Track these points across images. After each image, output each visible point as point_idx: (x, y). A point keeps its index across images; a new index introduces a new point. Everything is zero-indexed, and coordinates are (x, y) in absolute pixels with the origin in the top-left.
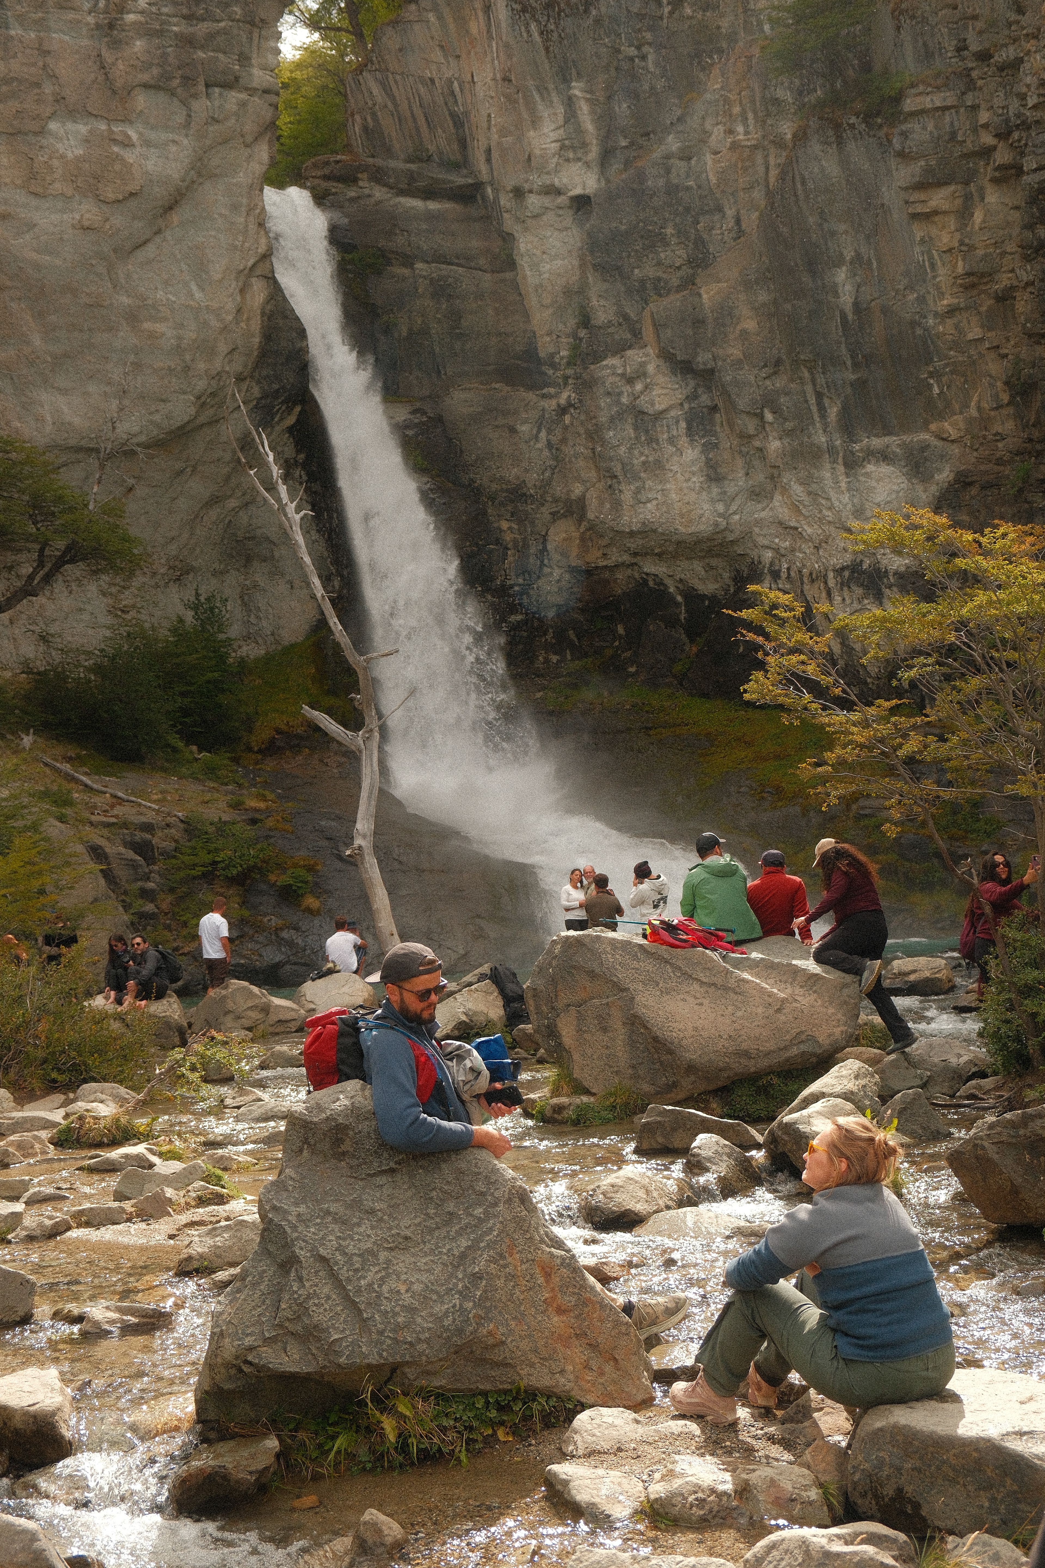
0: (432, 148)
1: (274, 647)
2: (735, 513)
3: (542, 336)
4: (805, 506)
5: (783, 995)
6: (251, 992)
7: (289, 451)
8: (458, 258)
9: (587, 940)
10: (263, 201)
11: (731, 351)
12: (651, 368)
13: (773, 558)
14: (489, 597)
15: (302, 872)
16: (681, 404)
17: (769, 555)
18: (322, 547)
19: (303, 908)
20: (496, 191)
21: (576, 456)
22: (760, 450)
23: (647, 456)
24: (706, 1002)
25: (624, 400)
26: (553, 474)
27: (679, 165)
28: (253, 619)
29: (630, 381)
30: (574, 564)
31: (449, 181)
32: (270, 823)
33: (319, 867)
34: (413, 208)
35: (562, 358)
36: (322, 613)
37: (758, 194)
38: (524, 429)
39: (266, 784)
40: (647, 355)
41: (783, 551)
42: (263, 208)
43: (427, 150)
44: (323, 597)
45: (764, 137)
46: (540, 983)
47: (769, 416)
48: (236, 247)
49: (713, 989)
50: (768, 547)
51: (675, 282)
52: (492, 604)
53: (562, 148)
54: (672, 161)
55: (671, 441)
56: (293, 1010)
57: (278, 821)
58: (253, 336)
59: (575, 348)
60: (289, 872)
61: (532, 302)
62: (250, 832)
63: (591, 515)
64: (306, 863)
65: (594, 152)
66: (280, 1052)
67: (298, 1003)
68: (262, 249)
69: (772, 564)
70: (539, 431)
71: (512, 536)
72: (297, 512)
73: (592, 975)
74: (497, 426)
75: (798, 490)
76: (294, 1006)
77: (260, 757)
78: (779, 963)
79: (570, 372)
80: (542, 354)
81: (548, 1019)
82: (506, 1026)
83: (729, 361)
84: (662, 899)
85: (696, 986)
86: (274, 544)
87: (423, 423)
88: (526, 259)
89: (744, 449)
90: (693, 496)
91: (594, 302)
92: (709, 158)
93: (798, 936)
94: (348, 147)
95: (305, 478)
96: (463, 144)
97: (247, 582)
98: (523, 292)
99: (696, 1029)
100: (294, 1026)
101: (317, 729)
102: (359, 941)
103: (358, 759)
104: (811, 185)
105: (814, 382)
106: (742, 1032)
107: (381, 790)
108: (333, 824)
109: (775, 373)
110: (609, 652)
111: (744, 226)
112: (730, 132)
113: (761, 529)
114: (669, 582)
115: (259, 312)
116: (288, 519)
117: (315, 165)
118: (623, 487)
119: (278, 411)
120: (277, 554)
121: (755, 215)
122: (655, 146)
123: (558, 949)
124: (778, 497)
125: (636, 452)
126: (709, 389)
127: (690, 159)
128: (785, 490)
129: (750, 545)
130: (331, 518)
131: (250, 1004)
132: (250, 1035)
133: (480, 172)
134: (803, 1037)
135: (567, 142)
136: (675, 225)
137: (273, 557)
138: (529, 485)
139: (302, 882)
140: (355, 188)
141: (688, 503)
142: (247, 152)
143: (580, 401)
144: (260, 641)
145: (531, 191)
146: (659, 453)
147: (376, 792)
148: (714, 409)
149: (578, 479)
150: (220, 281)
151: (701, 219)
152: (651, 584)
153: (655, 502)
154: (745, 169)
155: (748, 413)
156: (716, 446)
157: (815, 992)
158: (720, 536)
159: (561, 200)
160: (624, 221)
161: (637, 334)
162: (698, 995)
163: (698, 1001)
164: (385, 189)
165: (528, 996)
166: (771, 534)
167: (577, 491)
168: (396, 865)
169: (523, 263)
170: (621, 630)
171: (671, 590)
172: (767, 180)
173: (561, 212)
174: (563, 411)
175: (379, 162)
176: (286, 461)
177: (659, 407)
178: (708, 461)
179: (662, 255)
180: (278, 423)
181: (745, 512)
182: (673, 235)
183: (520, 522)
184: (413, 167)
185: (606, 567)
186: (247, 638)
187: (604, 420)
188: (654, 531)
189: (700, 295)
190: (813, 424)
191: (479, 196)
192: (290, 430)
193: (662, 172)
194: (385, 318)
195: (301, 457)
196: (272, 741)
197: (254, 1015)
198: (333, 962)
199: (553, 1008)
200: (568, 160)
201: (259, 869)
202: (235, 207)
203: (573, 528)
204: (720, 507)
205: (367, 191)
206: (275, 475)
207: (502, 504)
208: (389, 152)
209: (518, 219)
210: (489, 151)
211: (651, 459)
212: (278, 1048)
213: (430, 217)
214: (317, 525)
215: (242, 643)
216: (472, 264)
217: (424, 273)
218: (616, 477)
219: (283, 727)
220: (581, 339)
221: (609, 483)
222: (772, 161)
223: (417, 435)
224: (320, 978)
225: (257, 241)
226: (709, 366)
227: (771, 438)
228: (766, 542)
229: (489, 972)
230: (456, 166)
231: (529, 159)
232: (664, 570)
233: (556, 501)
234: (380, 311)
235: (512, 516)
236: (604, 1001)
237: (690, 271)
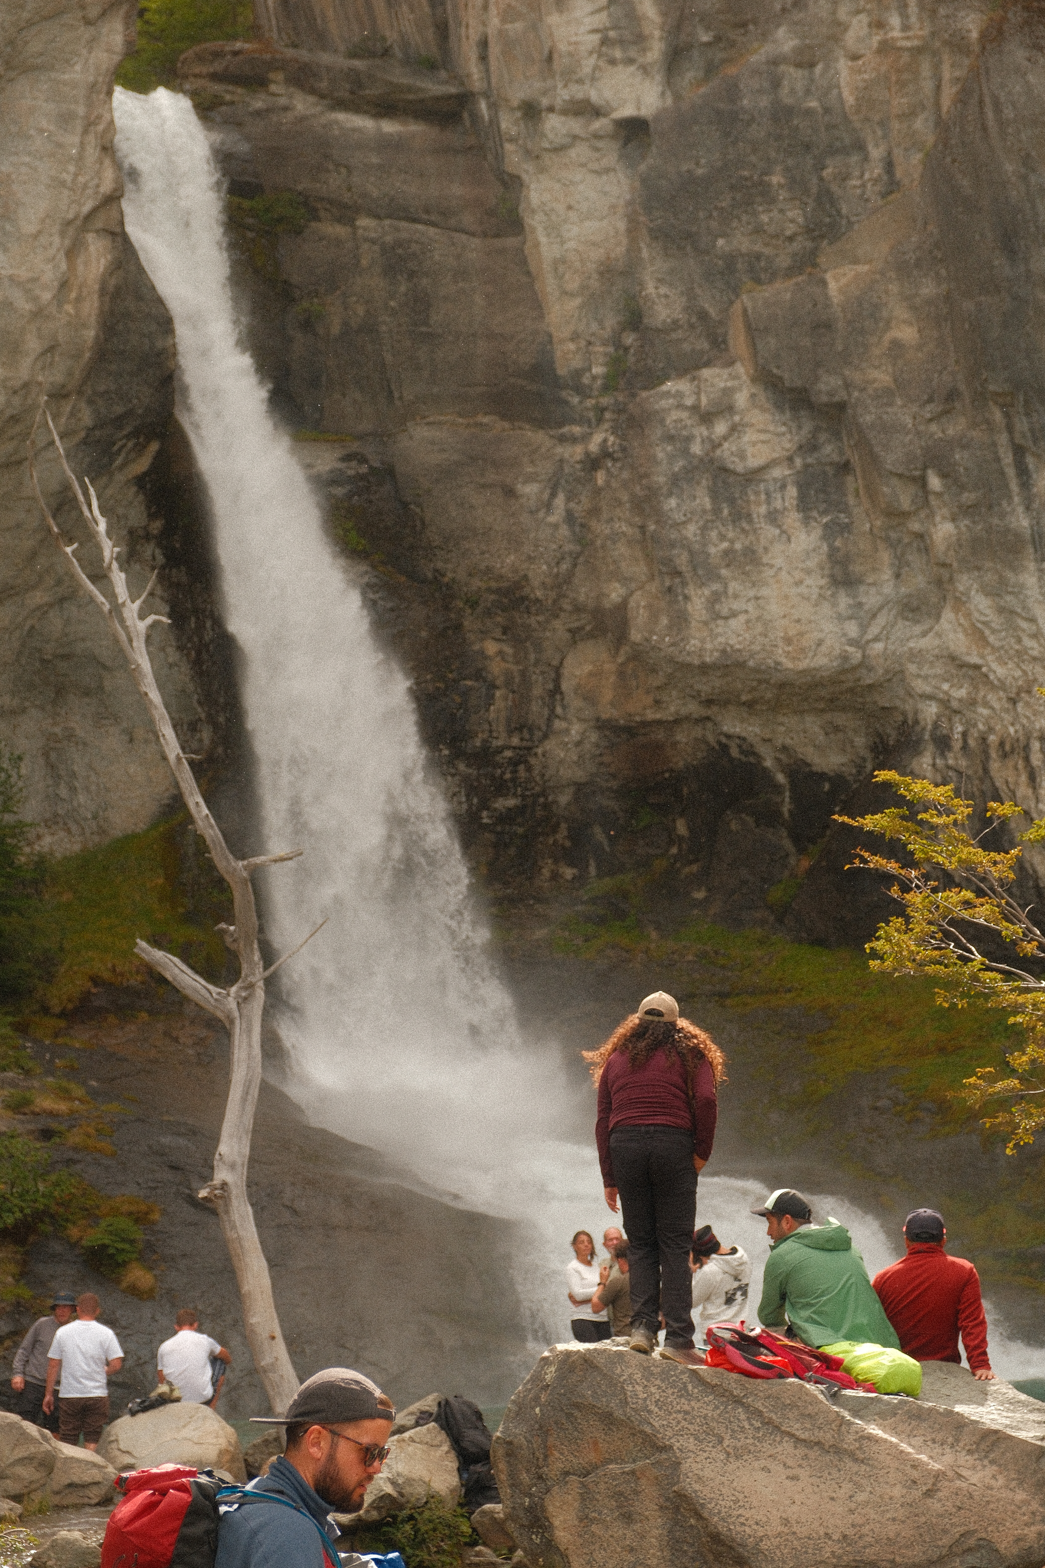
0: (392, 36)
1: (96, 839)
2: (876, 639)
3: (562, 341)
4: (994, 631)
5: (937, 1466)
6: (24, 1433)
7: (137, 515)
8: (427, 212)
9: (601, 1361)
10: (111, 110)
11: (875, 374)
12: (741, 399)
13: (939, 716)
14: (462, 767)
15: (124, 1223)
16: (790, 459)
17: (931, 710)
18: (183, 674)
19: (124, 1285)
20: (493, 107)
21: (614, 537)
22: (920, 536)
23: (732, 542)
24: (803, 1473)
25: (696, 449)
26: (575, 565)
27: (794, 78)
28: (64, 792)
29: (707, 418)
30: (604, 716)
31: (420, 90)
32: (75, 1138)
33: (156, 1216)
34: (354, 130)
35: (594, 378)
36: (177, 785)
37: (922, 124)
38: (530, 490)
39: (72, 1072)
40: (736, 377)
41: (955, 704)
42: (112, 122)
43: (384, 39)
44: (179, 759)
45: (933, 34)
46: (519, 1433)
47: (935, 482)
48: (63, 184)
49: (814, 1454)
50: (931, 697)
51: (784, 261)
52: (466, 779)
53: (605, 41)
54: (782, 68)
55: (773, 517)
56: (95, 1465)
57: (89, 1136)
58: (84, 326)
59: (616, 364)
60: (103, 1224)
61: (549, 285)
62: (41, 1152)
63: (636, 636)
64: (133, 1208)
65: (656, 51)
66: (68, 1542)
67: (106, 1455)
68: (107, 186)
69: (936, 726)
70: (553, 495)
71: (503, 665)
72: (142, 617)
73: (608, 1420)
74: (484, 486)
75: (981, 604)
76: (98, 1459)
77: (62, 1024)
78: (930, 1410)
79: (605, 401)
80: (562, 371)
81: (530, 1495)
82: (461, 1505)
83: (871, 391)
84: (740, 1288)
85: (787, 1446)
86: (105, 667)
87: (362, 477)
88: (539, 217)
89: (893, 535)
90: (805, 611)
91: (650, 288)
92: (843, 65)
93: (965, 1364)
94: (255, 31)
95: (160, 559)
96: (443, 30)
97: (57, 730)
98: (533, 268)
99: (786, 1522)
100: (95, 1495)
101: (162, 980)
102: (218, 1349)
103: (229, 1034)
104: (1008, 113)
105: (1010, 428)
106: (865, 1530)
107: (265, 1089)
108: (182, 1141)
109: (946, 412)
110: (660, 865)
111: (899, 174)
112: (879, 25)
113: (920, 666)
114: (763, 750)
115: (97, 287)
116: (126, 628)
117: (200, 58)
118: (691, 590)
119: (120, 450)
120: (107, 684)
121: (917, 158)
122: (756, 45)
123: (550, 1374)
124: (948, 615)
125: (714, 534)
126: (837, 435)
127: (812, 65)
128: (960, 603)
129: (901, 692)
130: (201, 627)
131: (20, 1453)
132: (18, 1508)
133: (469, 76)
134: (972, 1542)
135: (612, 34)
136: (787, 170)
137: (101, 688)
138: (536, 583)
139: (123, 1240)
140: (263, 96)
141: (798, 621)
142: (86, 33)
143: (624, 449)
144: (74, 828)
145: (551, 109)
146: (751, 537)
147: (255, 1092)
148: (845, 468)
149: (616, 575)
150: (36, 236)
151: (828, 162)
152: (735, 752)
153: (742, 618)
154: (902, 84)
155: (900, 476)
156: (846, 528)
157: (992, 1462)
158: (850, 676)
159: (598, 124)
160: (703, 161)
161: (719, 343)
162: (790, 1462)
163: (790, 1472)
164: (311, 99)
165: (498, 1453)
166: (935, 676)
167: (614, 595)
168: (287, 1217)
169: (535, 222)
170: (681, 828)
171: (768, 763)
172: (937, 105)
173: (600, 144)
174: (593, 463)
175: (304, 55)
176: (131, 532)
177: (753, 462)
178: (833, 552)
179: (765, 218)
180: (121, 468)
181: (893, 638)
182: (781, 186)
183: (518, 642)
184: (357, 63)
185: (659, 722)
186: (52, 821)
187: (661, 479)
188: (742, 665)
189: (824, 283)
190: (1010, 498)
191: (466, 115)
192: (140, 481)
193: (766, 85)
194: (305, 304)
195: (157, 526)
196: (86, 997)
197: (26, 1473)
198: (170, 1384)
199: (540, 1477)
200: (613, 62)
201: (52, 1216)
202: (65, 119)
203: (604, 656)
204: (852, 629)
205: (283, 101)
206: (107, 554)
207: (488, 613)
208: (322, 40)
209: (528, 153)
210: (484, 44)
211: (738, 546)
212: (63, 1533)
213: (385, 144)
214: (178, 639)
215: (42, 830)
216: (453, 222)
217: (373, 235)
218: (679, 574)
219: (106, 975)
220: (626, 349)
221: (668, 583)
222: (947, 73)
223: (350, 496)
224: (145, 1409)
225: (98, 174)
226: (836, 399)
227: (938, 519)
228: (928, 689)
229: (434, 1409)
230: (431, 66)
231: (550, 59)
232: (757, 730)
233: (578, 609)
234: (297, 293)
235: (504, 633)
236: (628, 1467)
237: (809, 244)
